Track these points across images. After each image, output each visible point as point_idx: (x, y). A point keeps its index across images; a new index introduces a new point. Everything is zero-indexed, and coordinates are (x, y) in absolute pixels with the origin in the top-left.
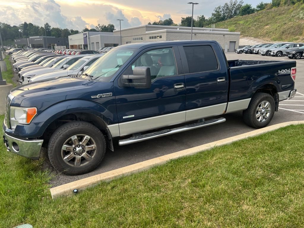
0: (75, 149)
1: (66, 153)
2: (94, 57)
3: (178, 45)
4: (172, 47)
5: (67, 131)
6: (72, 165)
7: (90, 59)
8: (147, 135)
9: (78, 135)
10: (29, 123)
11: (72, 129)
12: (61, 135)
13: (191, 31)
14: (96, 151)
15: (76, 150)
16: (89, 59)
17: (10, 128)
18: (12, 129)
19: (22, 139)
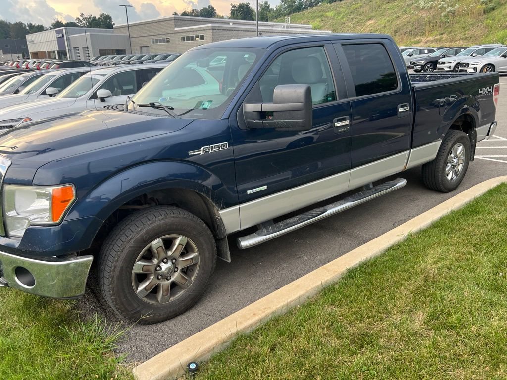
0: (158, 268)
1: (141, 278)
2: (113, 72)
3: (332, 41)
4: (322, 46)
5: (144, 231)
6: (153, 302)
7: (106, 77)
8: (287, 224)
9: (164, 237)
10: (58, 221)
11: (154, 225)
12: (132, 242)
13: (256, 28)
14: (198, 266)
15: (161, 268)
16: (104, 75)
17: (7, 235)
18: (12, 238)
19: (42, 259)
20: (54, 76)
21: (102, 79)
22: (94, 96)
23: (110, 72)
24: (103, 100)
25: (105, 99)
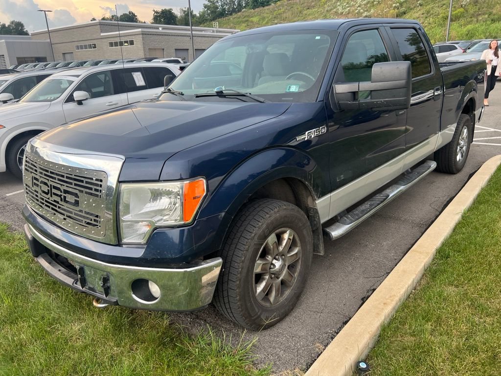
0: (272, 266)
4: (377, 29)
6: (268, 305)
7: (80, 77)
9: (276, 232)
10: (190, 221)
14: (300, 261)
15: (274, 266)
17: (119, 244)
18: (124, 246)
19: (169, 267)
20: (6, 81)
21: (77, 81)
22: (70, 99)
23: (84, 72)
24: (80, 103)
25: (83, 102)
